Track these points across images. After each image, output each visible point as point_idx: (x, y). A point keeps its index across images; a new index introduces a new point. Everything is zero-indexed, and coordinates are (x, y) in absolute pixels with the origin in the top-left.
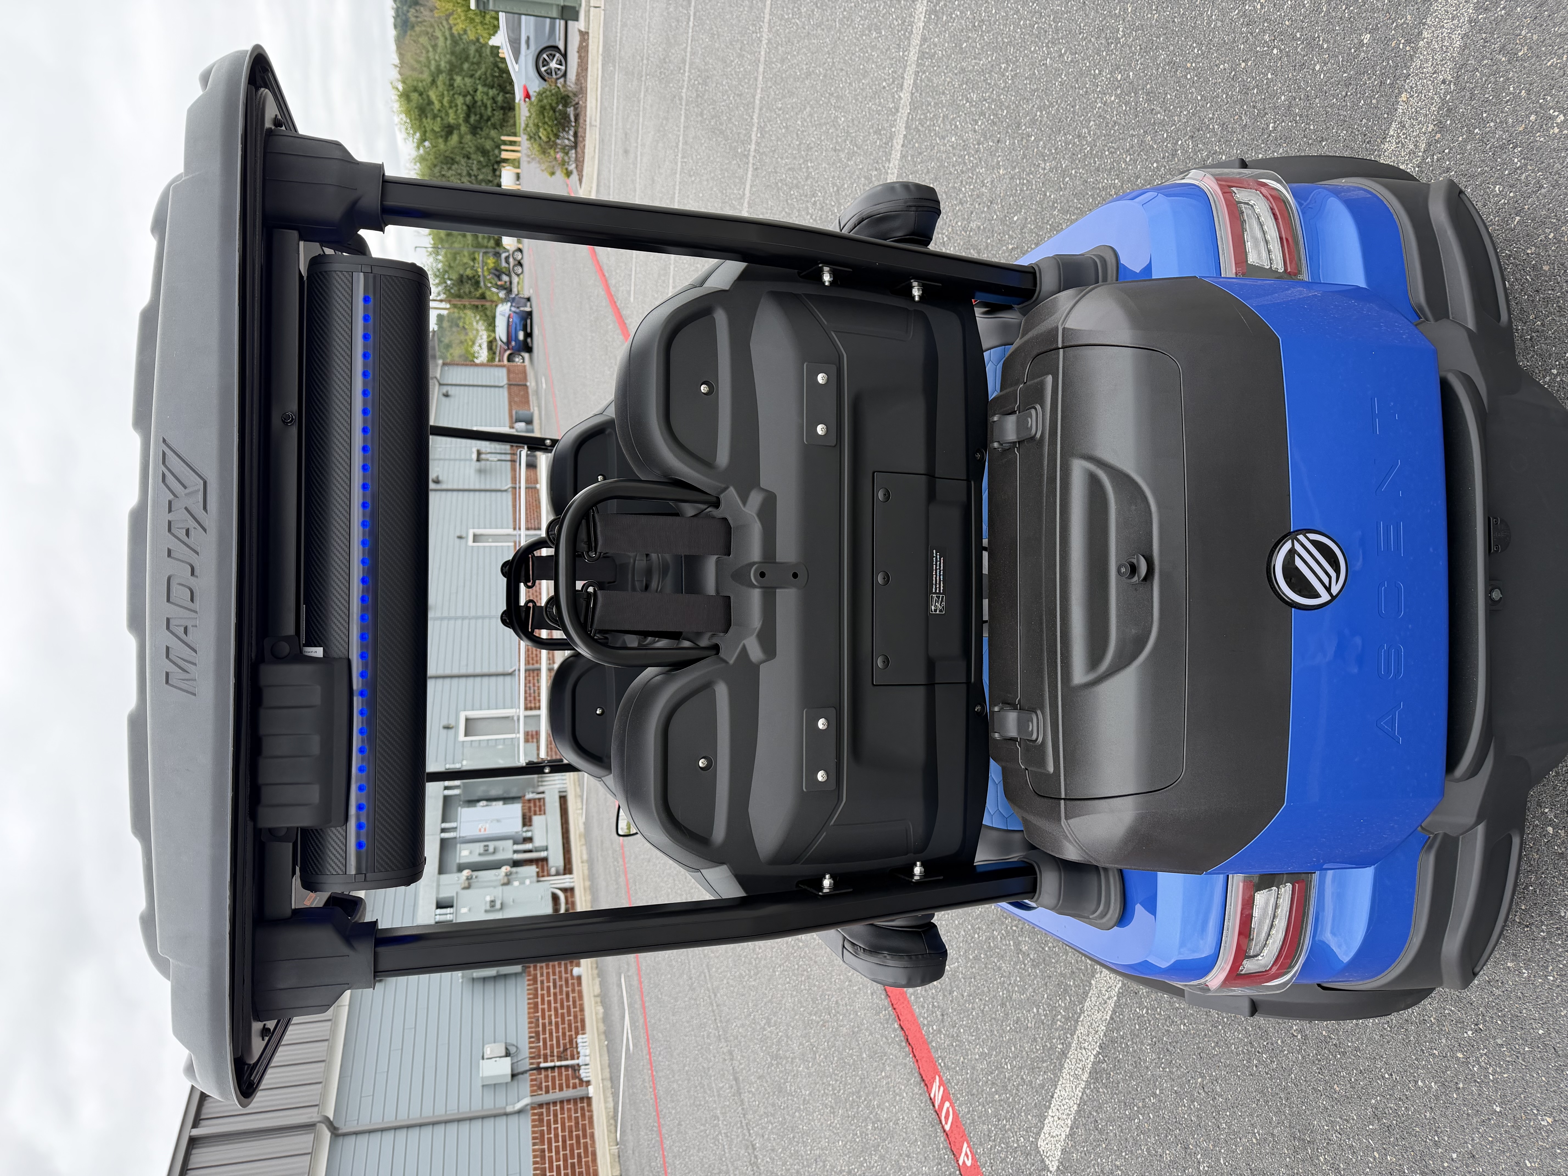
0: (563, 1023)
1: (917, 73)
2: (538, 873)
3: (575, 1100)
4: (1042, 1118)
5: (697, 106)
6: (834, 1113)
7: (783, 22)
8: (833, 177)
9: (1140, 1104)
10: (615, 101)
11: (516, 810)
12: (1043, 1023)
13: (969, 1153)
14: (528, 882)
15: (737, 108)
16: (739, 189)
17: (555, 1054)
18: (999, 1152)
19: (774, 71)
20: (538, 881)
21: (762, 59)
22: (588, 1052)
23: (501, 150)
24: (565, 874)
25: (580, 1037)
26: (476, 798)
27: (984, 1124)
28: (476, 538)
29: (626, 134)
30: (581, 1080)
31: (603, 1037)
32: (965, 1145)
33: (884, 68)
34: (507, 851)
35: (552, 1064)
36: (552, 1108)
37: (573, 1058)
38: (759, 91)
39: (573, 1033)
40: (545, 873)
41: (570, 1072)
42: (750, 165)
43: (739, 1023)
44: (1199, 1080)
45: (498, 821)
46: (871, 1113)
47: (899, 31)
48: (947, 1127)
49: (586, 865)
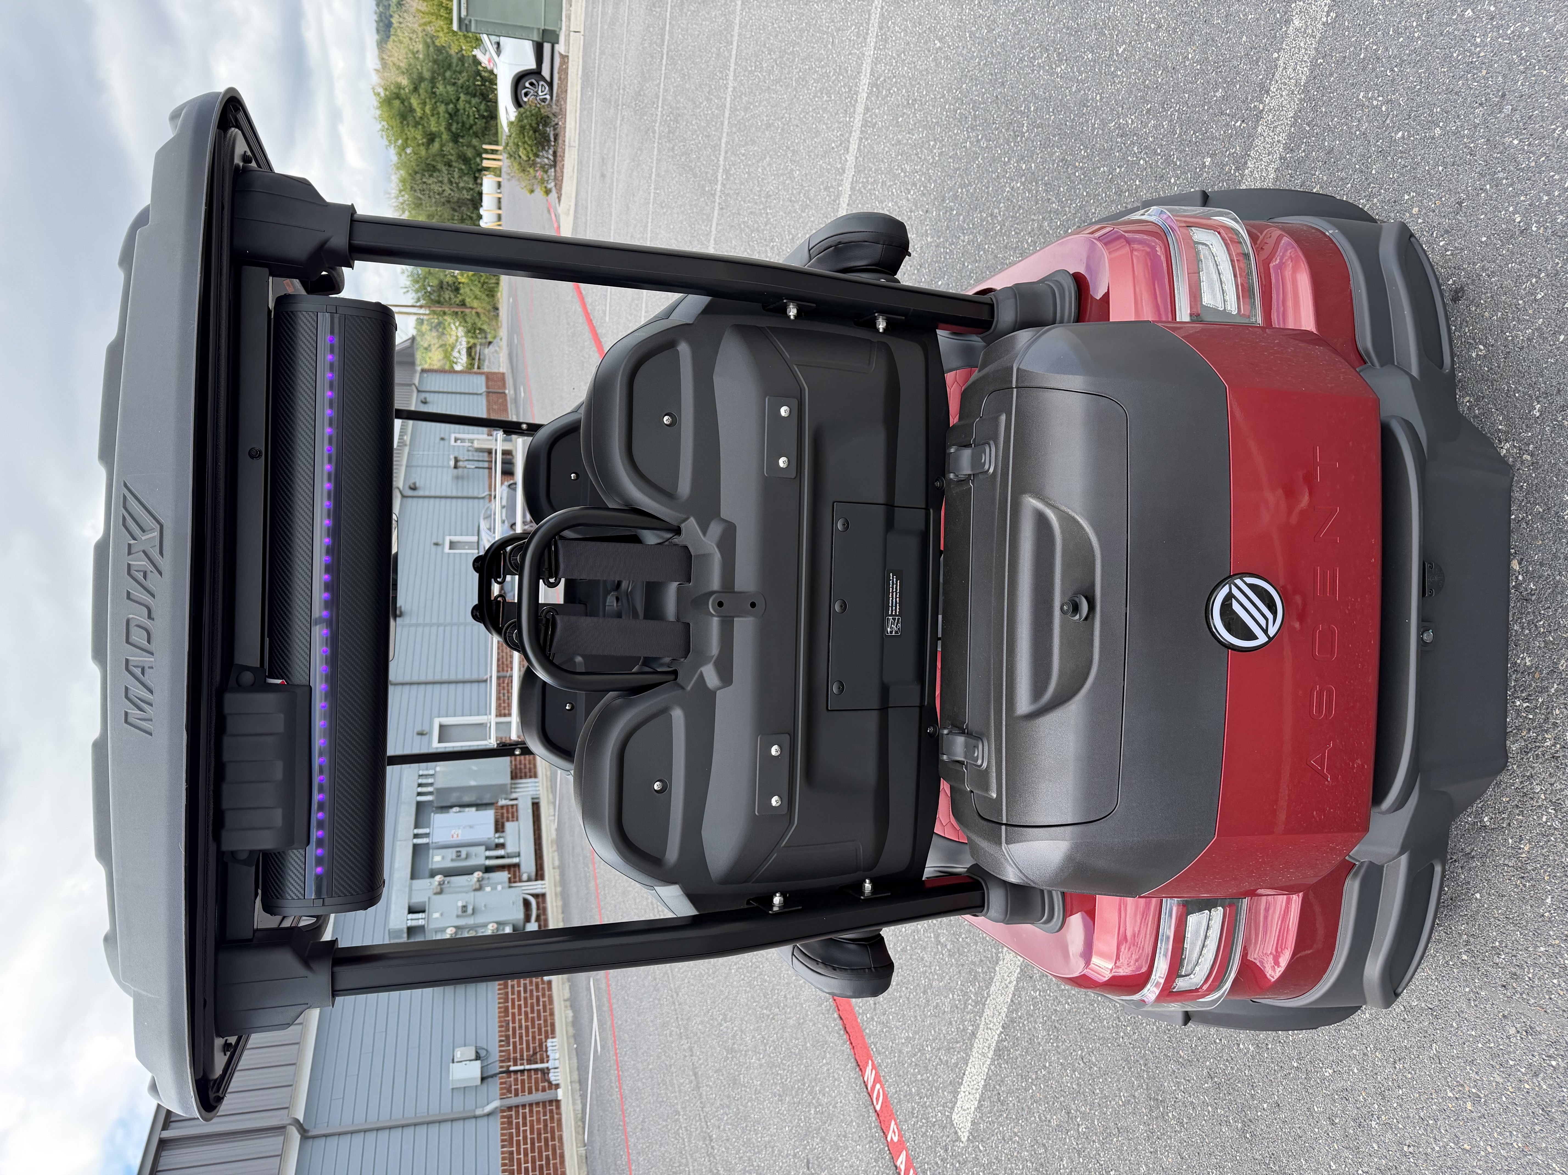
0: (533, 1027)
1: (861, 139)
2: (510, 879)
3: (544, 1103)
4: (955, 1093)
5: (669, 141)
6: (781, 1100)
7: (746, 73)
8: (789, 226)
9: (1034, 1077)
10: (593, 125)
11: (488, 816)
12: (957, 1008)
13: (896, 1130)
14: (499, 887)
15: (705, 148)
16: (706, 226)
17: (525, 1057)
18: (921, 1127)
19: (739, 118)
20: (510, 887)
21: (728, 105)
22: (557, 1056)
23: (482, 159)
24: (536, 880)
25: (549, 1040)
26: (448, 804)
27: (908, 1102)
28: (452, 545)
29: (603, 159)
30: (550, 1083)
31: (572, 1040)
32: (893, 1123)
33: (833, 130)
34: (480, 857)
35: (522, 1068)
36: (521, 1111)
37: (542, 1062)
38: (725, 135)
39: (543, 1037)
40: (517, 879)
41: (539, 1075)
42: (717, 204)
43: (698, 1020)
44: (1079, 1052)
45: (471, 827)
46: (814, 1098)
47: (846, 98)
48: (878, 1108)
49: (557, 871)
